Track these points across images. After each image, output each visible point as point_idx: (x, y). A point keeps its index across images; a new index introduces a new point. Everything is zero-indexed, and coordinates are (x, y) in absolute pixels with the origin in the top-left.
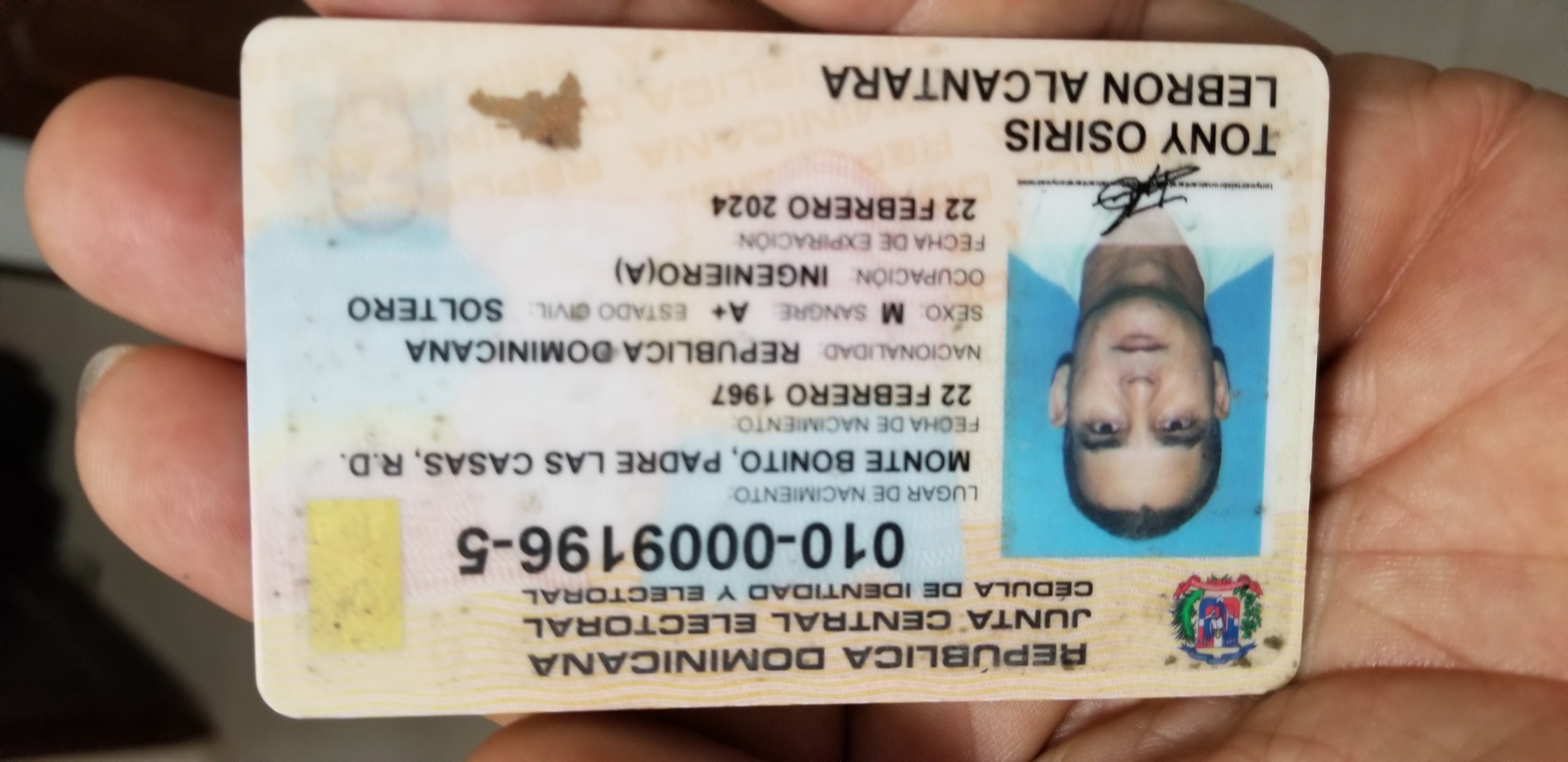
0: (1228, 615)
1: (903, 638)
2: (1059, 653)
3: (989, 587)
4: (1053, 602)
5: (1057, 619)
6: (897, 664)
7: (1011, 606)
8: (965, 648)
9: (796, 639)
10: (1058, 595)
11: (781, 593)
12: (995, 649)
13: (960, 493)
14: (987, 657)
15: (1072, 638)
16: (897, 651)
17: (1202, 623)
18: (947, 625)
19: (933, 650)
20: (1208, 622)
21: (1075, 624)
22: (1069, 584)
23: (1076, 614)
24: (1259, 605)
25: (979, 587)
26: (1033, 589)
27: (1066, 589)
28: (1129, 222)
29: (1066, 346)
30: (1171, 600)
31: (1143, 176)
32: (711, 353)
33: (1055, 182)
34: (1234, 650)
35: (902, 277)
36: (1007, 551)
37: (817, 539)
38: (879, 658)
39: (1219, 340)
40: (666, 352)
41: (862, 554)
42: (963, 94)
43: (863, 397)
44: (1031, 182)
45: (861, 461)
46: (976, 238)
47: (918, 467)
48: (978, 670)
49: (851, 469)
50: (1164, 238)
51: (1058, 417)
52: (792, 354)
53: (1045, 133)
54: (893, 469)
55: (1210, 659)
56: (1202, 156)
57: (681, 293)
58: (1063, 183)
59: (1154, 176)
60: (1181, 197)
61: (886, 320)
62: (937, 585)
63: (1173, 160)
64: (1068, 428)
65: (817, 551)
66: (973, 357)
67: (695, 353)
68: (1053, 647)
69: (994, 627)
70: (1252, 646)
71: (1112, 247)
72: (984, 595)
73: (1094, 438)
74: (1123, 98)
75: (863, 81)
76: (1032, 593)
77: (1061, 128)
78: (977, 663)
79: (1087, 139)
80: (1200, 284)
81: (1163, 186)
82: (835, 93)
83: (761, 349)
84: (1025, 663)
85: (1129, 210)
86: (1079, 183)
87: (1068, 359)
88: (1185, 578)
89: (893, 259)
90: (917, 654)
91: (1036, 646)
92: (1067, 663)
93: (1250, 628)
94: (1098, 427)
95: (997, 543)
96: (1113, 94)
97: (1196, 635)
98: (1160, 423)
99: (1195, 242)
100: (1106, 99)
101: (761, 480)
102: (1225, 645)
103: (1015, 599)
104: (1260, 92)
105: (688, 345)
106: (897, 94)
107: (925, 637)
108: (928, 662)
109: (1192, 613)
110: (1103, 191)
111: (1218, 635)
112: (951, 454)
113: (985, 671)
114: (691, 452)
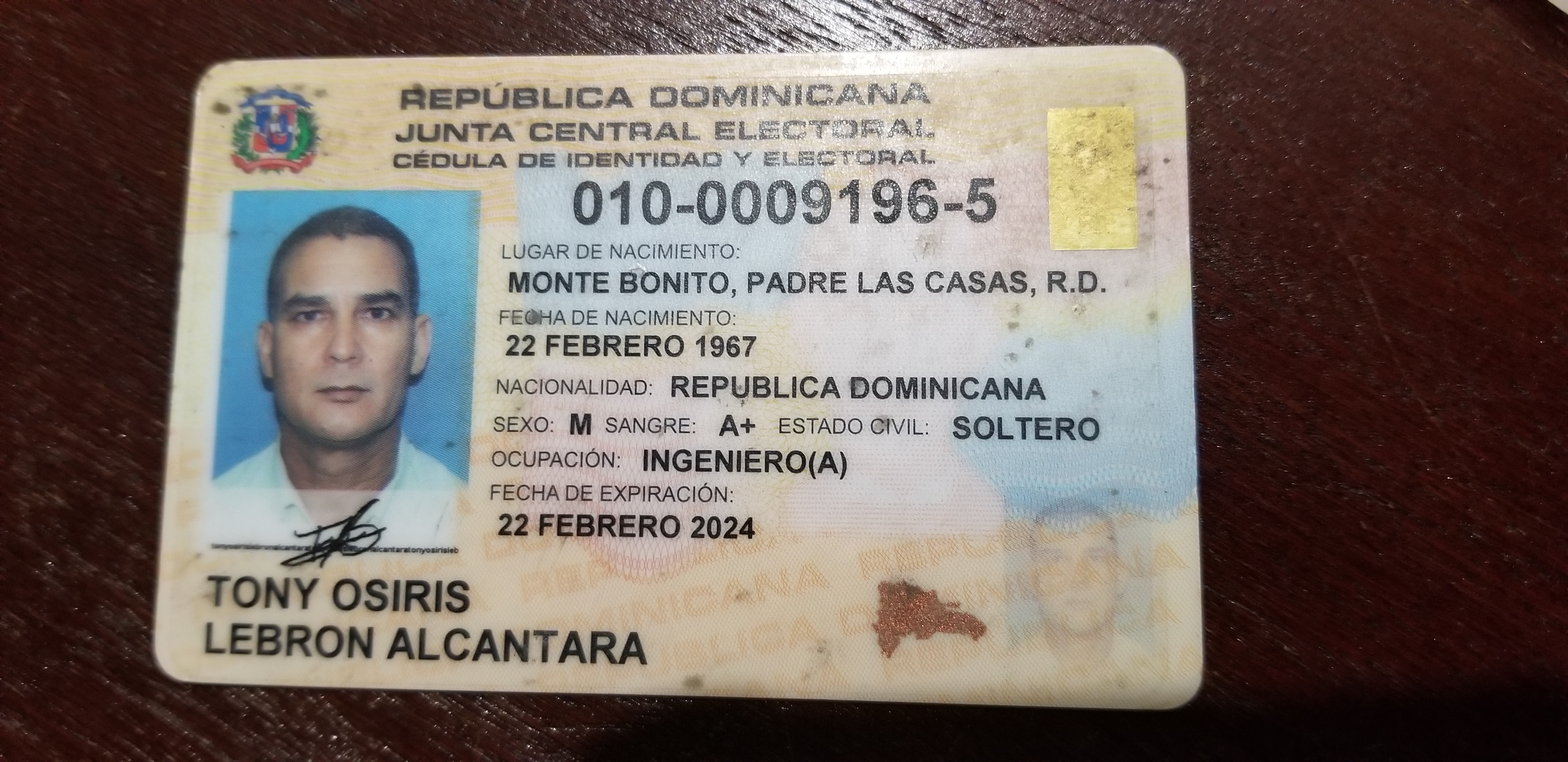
0: (265, 136)
1: (575, 115)
2: (427, 101)
3: (493, 162)
4: (431, 148)
5: (428, 132)
6: (582, 91)
7: (472, 145)
8: (517, 105)
9: (678, 115)
10: (427, 156)
11: (691, 160)
12: (488, 105)
13: (519, 253)
14: (496, 97)
15: (414, 114)
16: (581, 104)
17: (290, 129)
18: (533, 128)
19: (547, 104)
20: (284, 130)
21: (411, 127)
22: (416, 165)
23: (410, 138)
24: (234, 144)
25: (502, 164)
26: (451, 161)
27: (419, 161)
28: (351, 512)
29: (414, 392)
30: (318, 149)
31: (336, 558)
32: (756, 387)
33: (423, 551)
34: (261, 102)
35: (572, 459)
36: (474, 198)
37: (656, 209)
38: (599, 97)
39: (265, 398)
40: (799, 387)
41: (613, 195)
42: (509, 637)
43: (610, 344)
44: (445, 551)
45: (614, 283)
46: (498, 497)
47: (559, 276)
48: (505, 85)
49: (623, 275)
50: (318, 496)
51: (424, 324)
52: (678, 385)
53: (430, 599)
54: (583, 275)
55: (283, 94)
56: (279, 575)
57: (784, 444)
58: (415, 551)
59: (326, 556)
60: (301, 536)
61: (588, 417)
62: (542, 165)
63: (307, 572)
64: (414, 314)
65: (657, 198)
66: (504, 383)
67: (772, 387)
68: (433, 106)
69: (489, 125)
70: (242, 106)
71: (366, 488)
72: (498, 156)
73: (389, 305)
74: (353, 634)
75: (606, 649)
76: (452, 157)
77: (415, 604)
78: (506, 91)
79: (389, 593)
80: (284, 452)
81: (317, 548)
82: (633, 638)
83: (709, 390)
84: (460, 92)
85: (350, 523)
86: (398, 550)
87: (413, 380)
88: (306, 171)
89: (580, 476)
90: (563, 101)
91: (449, 107)
92: (418, 91)
93: (244, 124)
94: (386, 314)
95: (484, 205)
96: (364, 637)
97: (296, 116)
98: (326, 319)
99: (288, 493)
100: (370, 631)
101: (709, 265)
102: (267, 108)
103: (469, 152)
104: (221, 638)
105: (777, 395)
106: (573, 637)
107: (556, 116)
108: (552, 93)
109: (299, 138)
110: (375, 543)
111: (275, 117)
112: (527, 291)
113: (498, 84)
114: (776, 292)
